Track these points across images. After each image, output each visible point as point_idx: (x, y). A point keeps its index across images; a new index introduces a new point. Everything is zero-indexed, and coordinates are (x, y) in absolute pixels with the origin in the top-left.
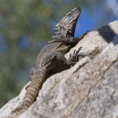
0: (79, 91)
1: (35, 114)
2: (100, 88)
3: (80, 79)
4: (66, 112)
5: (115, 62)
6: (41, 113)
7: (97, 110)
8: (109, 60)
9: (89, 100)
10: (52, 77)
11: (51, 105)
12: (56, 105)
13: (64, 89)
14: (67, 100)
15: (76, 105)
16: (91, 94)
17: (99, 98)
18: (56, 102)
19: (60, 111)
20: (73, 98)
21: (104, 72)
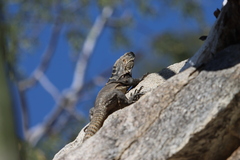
0: (150, 114)
1: (104, 137)
2: (171, 109)
3: (149, 103)
4: (137, 133)
5: (185, 85)
6: (110, 136)
7: (170, 130)
8: (179, 83)
9: (160, 121)
10: (114, 114)
11: (120, 127)
12: (125, 128)
13: (133, 113)
14: (137, 123)
15: (147, 126)
16: (162, 116)
17: (170, 119)
18: (125, 125)
19: (130, 133)
20: (144, 120)
21: (175, 95)
